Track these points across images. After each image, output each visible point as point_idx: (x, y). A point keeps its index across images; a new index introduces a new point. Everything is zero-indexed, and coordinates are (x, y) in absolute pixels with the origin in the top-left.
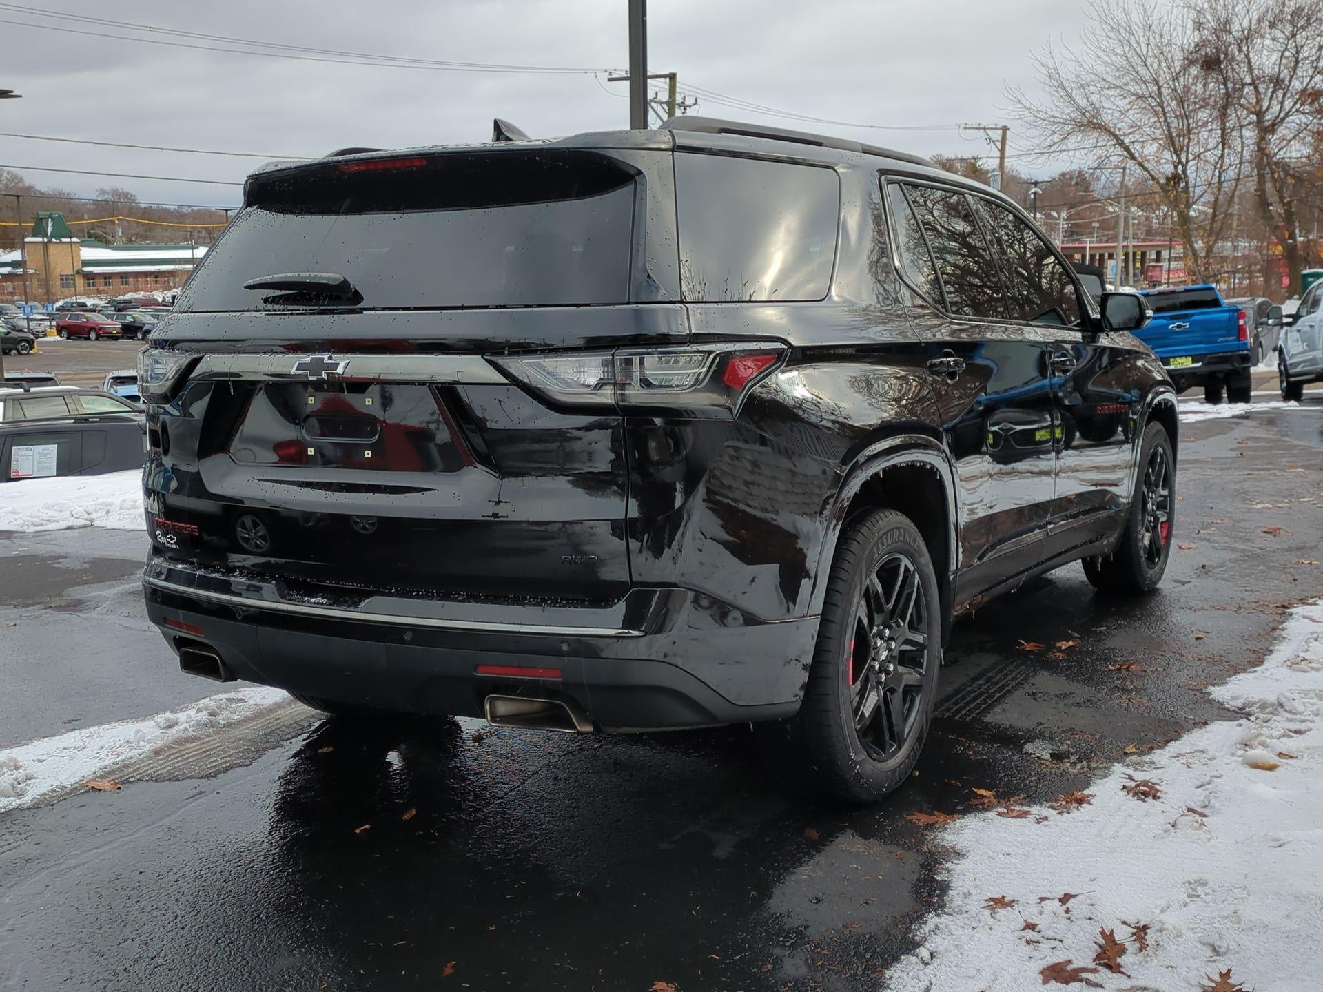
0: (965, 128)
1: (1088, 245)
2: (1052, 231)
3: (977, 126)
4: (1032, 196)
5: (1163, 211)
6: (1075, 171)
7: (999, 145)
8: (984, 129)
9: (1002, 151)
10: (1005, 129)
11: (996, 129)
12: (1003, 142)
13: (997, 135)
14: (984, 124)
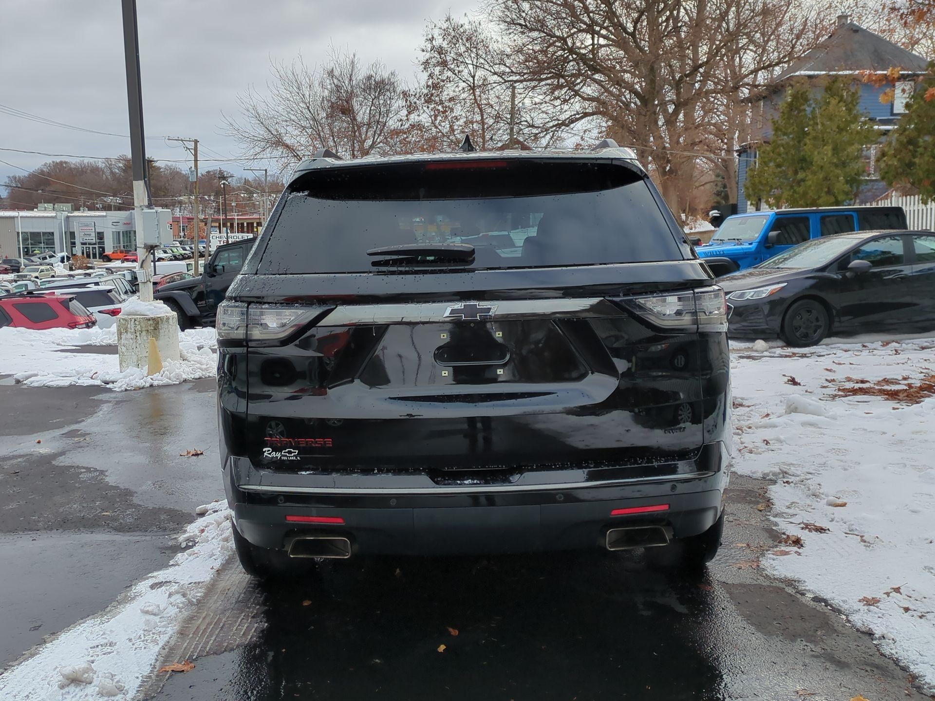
0: (169, 139)
1: (236, 217)
2: (206, 208)
3: (177, 138)
4: (222, 186)
5: (273, 197)
6: (217, 170)
7: (193, 151)
8: (182, 140)
9: (196, 155)
10: (196, 142)
11: (190, 141)
12: (196, 149)
13: (191, 145)
14: (181, 137)
